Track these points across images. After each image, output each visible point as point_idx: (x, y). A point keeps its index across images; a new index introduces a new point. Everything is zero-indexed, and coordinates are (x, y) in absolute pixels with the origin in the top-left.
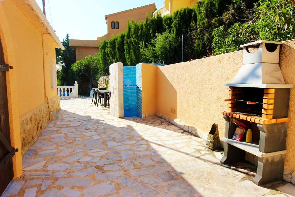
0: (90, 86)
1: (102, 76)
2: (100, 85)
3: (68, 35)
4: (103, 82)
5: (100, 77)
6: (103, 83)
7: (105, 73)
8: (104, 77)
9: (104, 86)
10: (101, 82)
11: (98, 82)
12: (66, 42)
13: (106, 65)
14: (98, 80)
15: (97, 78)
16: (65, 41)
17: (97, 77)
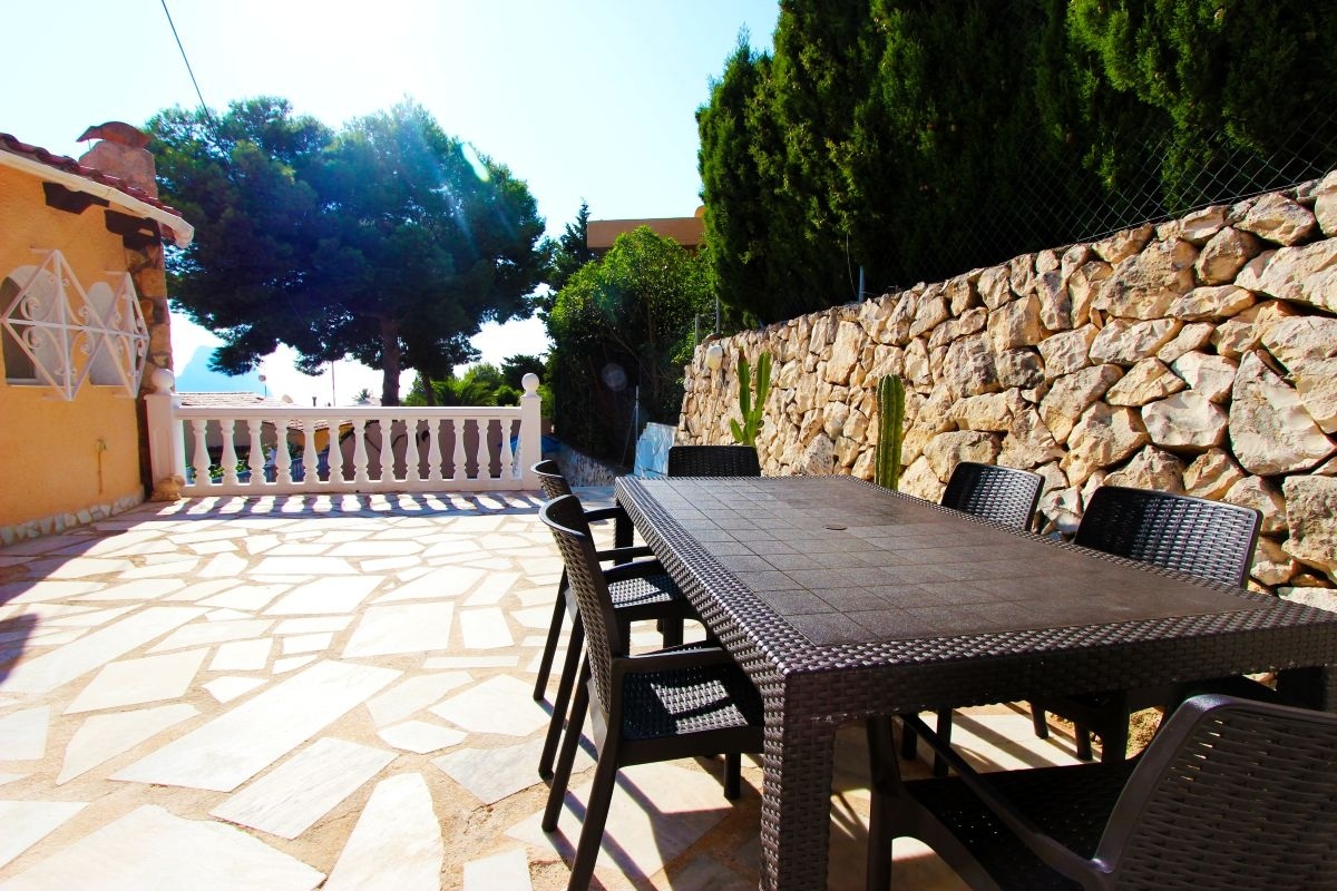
0: (637, 407)
1: (712, 338)
2: (693, 407)
3: (585, 207)
4: (716, 378)
5: (698, 348)
6: (715, 392)
7: (736, 316)
8: (726, 342)
9: (720, 409)
10: (704, 382)
11: (682, 386)
12: (578, 235)
13: (750, 237)
14: (682, 374)
15: (677, 358)
16: (575, 231)
17: (679, 351)
